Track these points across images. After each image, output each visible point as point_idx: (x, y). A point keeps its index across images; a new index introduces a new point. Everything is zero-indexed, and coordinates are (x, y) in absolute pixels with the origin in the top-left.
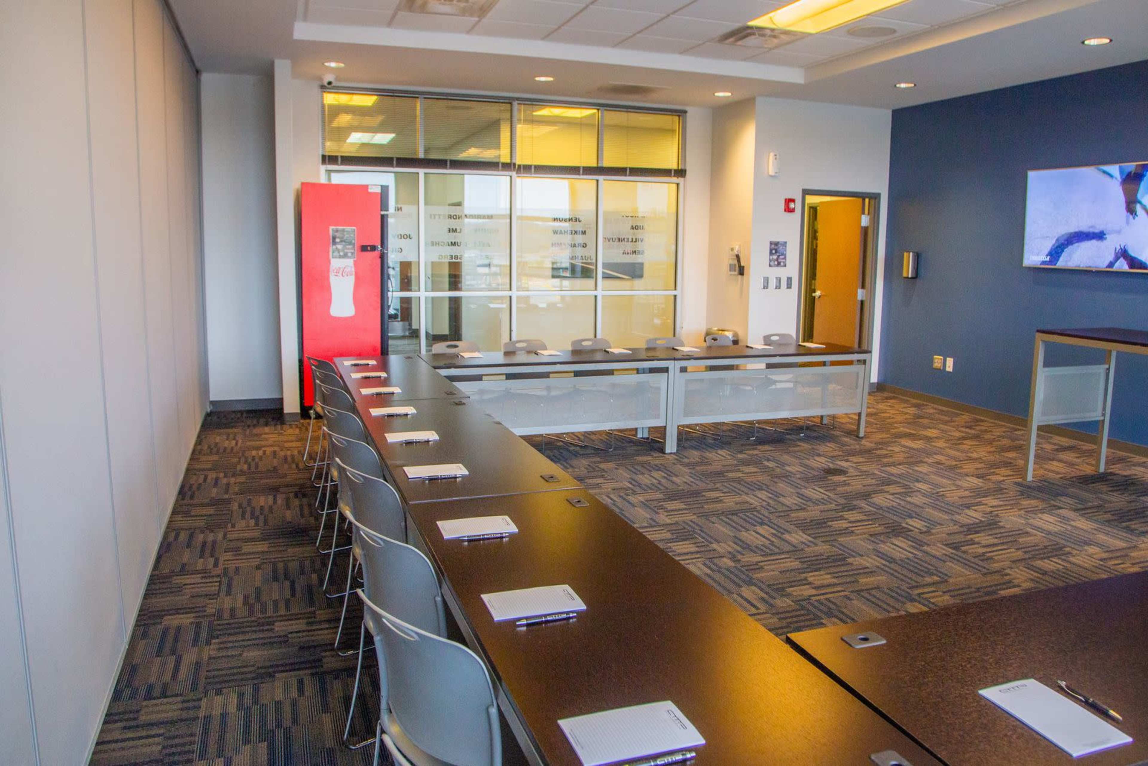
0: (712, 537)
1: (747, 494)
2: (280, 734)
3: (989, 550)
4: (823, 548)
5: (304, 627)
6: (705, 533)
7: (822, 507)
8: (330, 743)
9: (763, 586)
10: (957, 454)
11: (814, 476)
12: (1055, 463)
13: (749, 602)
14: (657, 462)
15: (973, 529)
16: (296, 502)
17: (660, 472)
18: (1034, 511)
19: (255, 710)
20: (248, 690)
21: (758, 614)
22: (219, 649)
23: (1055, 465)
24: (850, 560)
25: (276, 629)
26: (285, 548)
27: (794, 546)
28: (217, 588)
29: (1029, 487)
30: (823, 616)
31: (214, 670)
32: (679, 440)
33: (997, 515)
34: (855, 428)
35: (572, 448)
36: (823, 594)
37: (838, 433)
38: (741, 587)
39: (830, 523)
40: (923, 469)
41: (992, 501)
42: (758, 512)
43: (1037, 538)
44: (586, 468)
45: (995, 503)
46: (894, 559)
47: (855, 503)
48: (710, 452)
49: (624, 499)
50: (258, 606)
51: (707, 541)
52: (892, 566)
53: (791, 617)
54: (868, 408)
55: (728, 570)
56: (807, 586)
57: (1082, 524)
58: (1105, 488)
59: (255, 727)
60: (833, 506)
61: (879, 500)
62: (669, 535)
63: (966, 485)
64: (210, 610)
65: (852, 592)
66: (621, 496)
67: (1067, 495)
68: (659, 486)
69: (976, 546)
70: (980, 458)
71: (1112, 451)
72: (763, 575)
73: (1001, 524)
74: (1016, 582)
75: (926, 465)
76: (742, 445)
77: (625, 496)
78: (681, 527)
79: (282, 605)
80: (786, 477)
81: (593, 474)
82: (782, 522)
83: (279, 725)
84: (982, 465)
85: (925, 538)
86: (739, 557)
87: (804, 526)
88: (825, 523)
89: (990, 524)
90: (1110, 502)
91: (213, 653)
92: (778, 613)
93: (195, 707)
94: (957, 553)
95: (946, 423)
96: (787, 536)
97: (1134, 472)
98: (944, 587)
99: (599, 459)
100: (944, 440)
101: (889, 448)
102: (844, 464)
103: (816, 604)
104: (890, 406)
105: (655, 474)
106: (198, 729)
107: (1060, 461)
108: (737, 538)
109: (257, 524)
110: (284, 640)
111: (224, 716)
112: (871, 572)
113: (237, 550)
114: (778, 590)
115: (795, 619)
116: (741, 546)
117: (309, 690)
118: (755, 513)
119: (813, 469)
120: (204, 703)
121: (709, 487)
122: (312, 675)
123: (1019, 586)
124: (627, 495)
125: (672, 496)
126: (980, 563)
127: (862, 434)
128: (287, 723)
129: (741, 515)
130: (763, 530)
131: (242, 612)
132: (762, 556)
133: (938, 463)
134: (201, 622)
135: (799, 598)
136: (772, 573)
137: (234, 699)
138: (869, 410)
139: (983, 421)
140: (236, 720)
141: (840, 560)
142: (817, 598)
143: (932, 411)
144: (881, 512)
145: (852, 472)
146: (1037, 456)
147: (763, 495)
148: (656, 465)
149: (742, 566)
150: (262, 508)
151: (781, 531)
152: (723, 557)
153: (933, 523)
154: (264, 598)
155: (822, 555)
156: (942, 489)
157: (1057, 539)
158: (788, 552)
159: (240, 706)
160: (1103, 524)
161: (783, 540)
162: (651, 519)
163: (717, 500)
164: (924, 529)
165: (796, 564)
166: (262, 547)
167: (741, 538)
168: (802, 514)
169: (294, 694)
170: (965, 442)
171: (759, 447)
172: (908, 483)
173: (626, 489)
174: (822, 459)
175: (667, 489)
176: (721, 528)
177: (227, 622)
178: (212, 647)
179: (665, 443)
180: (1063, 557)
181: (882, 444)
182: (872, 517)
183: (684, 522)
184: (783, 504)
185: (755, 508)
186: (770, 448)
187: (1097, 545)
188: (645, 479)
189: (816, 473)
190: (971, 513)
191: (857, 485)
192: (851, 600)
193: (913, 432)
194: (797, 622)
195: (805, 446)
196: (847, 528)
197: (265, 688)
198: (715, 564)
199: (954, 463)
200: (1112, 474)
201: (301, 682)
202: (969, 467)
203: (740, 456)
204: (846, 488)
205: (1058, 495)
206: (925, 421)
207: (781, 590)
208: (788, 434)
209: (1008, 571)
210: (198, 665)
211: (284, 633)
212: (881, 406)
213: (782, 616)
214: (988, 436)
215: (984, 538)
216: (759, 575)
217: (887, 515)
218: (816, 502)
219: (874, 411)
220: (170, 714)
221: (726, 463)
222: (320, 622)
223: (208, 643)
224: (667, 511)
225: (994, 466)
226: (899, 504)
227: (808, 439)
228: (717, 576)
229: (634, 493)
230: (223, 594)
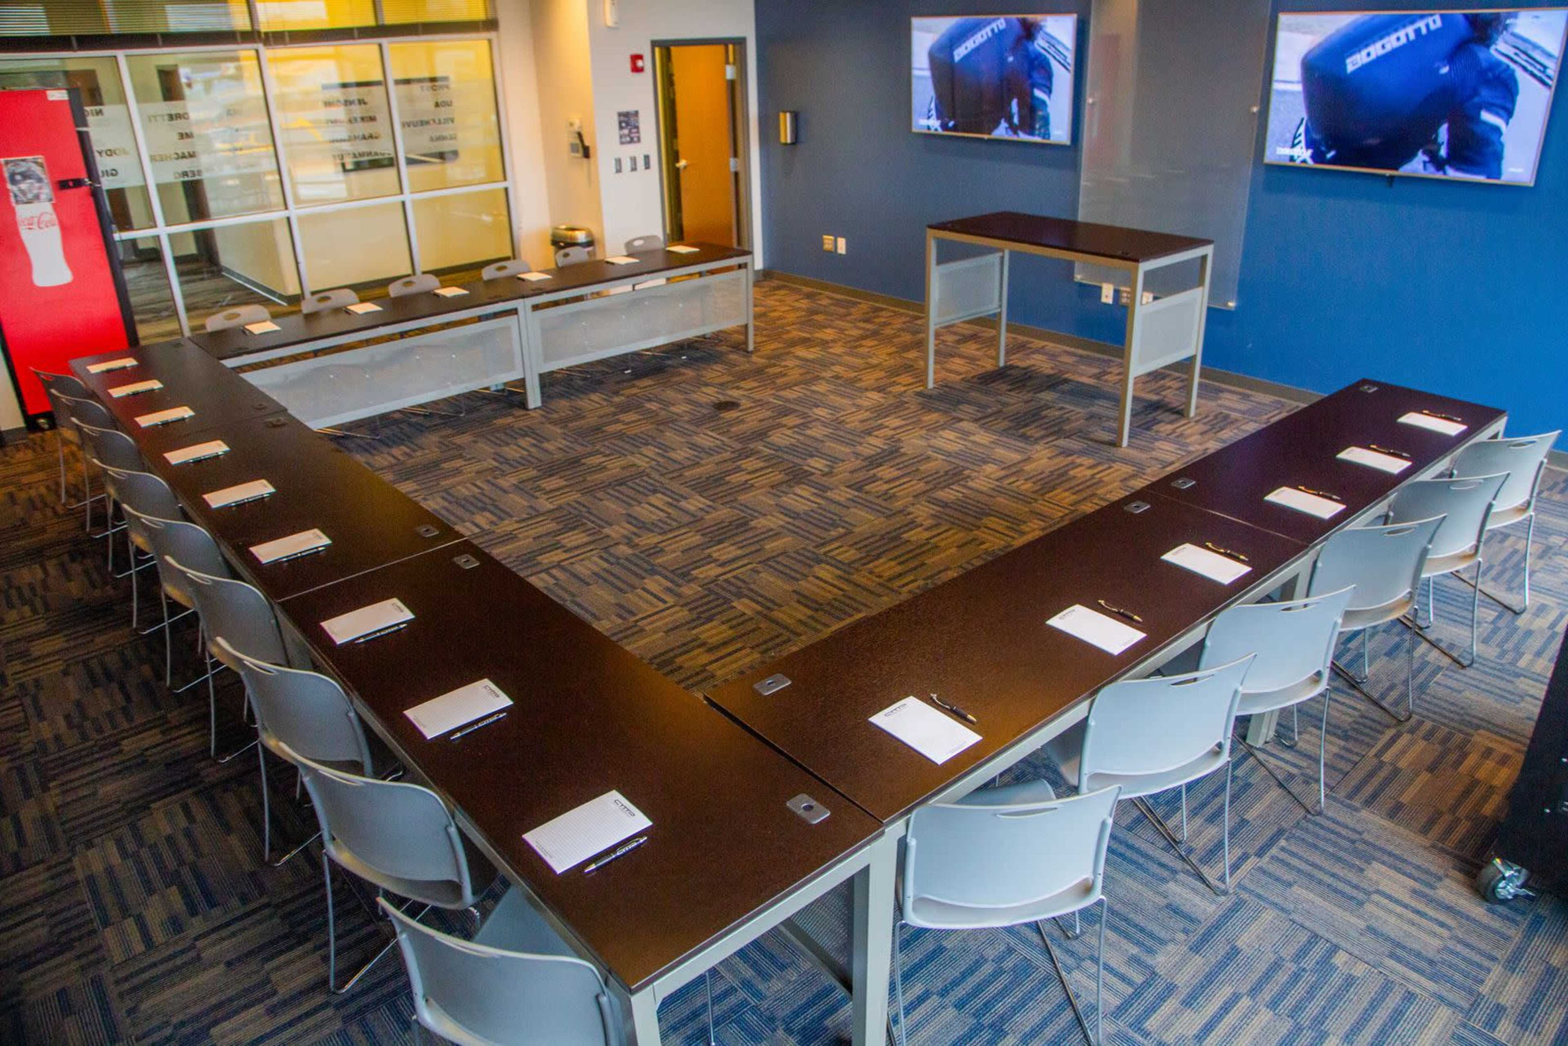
0: (602, 520)
1: (633, 453)
2: (185, 871)
3: (892, 485)
4: (723, 513)
5: (159, 738)
6: (595, 516)
7: (717, 458)
8: (248, 867)
9: (668, 574)
10: (858, 361)
11: (705, 415)
12: (957, 360)
13: (656, 596)
14: (521, 424)
15: (874, 462)
16: (76, 568)
17: (527, 439)
18: (934, 429)
19: (144, 853)
20: (125, 832)
21: (668, 608)
22: (64, 793)
23: (957, 364)
24: (753, 524)
25: (126, 749)
26: (89, 638)
27: (693, 516)
28: (22, 714)
29: (930, 397)
30: (733, 598)
31: (70, 820)
32: (543, 386)
33: (899, 440)
34: (742, 337)
35: (414, 420)
36: (730, 571)
37: (724, 349)
38: (643, 578)
39: (727, 478)
40: (821, 387)
41: (893, 422)
42: (648, 475)
43: (937, 464)
44: (439, 448)
45: (897, 422)
46: (798, 514)
47: (751, 446)
48: (581, 399)
49: (493, 484)
50: (88, 724)
51: (599, 526)
52: (796, 523)
53: (701, 606)
54: (755, 306)
55: (627, 559)
56: (713, 565)
57: (982, 437)
58: (1004, 387)
59: (153, 872)
60: (727, 455)
61: (778, 438)
62: (553, 526)
63: (866, 403)
64: (28, 747)
65: (760, 562)
66: (488, 481)
67: (969, 403)
68: (530, 458)
69: (879, 483)
70: (880, 364)
71: (1013, 336)
72: (665, 559)
73: (902, 450)
74: (919, 520)
75: (823, 382)
76: (619, 382)
77: (493, 481)
78: (565, 512)
79: (120, 718)
80: (670, 421)
81: (448, 454)
82: (675, 486)
83: (181, 863)
84: (882, 374)
85: (825, 481)
86: (637, 540)
87: (702, 486)
88: (722, 478)
89: (892, 453)
90: (1008, 404)
91: (59, 801)
92: (686, 605)
93: (68, 871)
94: (860, 495)
95: (842, 317)
96: (683, 504)
97: (1031, 362)
98: (850, 540)
99: (449, 431)
100: (840, 343)
101: (783, 364)
102: (735, 393)
103: (725, 585)
104: (780, 301)
105: (522, 442)
106: (84, 894)
107: (961, 356)
108: (630, 516)
109: (35, 611)
110: (141, 762)
111: (110, 871)
112: (776, 535)
113: (23, 655)
114: (684, 575)
115: (705, 607)
116: (635, 526)
117: (200, 812)
118: (645, 478)
119: (701, 406)
120: (76, 862)
121: (589, 450)
122: (196, 794)
123: (921, 525)
124: (496, 478)
125: (551, 470)
126: (883, 503)
127: (751, 347)
128: (190, 857)
129: (630, 483)
130: (657, 499)
131: (71, 739)
132: (660, 534)
133: (837, 377)
134: (22, 765)
135: (706, 581)
136: (674, 555)
137: (112, 848)
138: (757, 309)
139: (882, 309)
140: (127, 872)
141: (741, 525)
142: (725, 577)
143: (825, 302)
144: (780, 454)
145: (745, 403)
146: (937, 353)
147: (650, 451)
148: (520, 429)
149: (642, 552)
150: (32, 588)
151: (676, 498)
152: (617, 544)
153: (835, 460)
154: (92, 712)
155: (723, 522)
156: (842, 413)
157: (957, 461)
158: (688, 524)
159: (124, 853)
160: (1001, 434)
161: (680, 509)
162: (531, 507)
163: (602, 468)
164: (826, 470)
165: (697, 539)
166: (57, 643)
167: (635, 515)
168: (697, 471)
169: (183, 822)
170: (864, 342)
171: (637, 383)
172: (806, 411)
173: (493, 470)
174: (709, 390)
175: (541, 461)
176: (612, 506)
177: (57, 756)
178: (53, 792)
179: (525, 394)
180: (962, 483)
181: (775, 358)
182: (772, 462)
183: (569, 504)
184: (675, 461)
185: (644, 471)
186: (650, 382)
187: (994, 461)
188: (511, 452)
189: (705, 411)
190: (872, 440)
191: (752, 421)
192: (758, 572)
193: (808, 336)
194: (708, 610)
195: (690, 373)
196: (746, 481)
197: (144, 824)
198: (610, 554)
199: (853, 375)
200: (1012, 367)
201: (186, 808)
202: (870, 378)
203: (617, 399)
204: (741, 427)
205: (959, 402)
206: (819, 318)
207: (684, 574)
208: (669, 358)
209: (911, 509)
210: (46, 820)
211: (139, 752)
212: (770, 302)
213: (691, 606)
214: (888, 331)
215: (886, 472)
216: (660, 561)
217: (785, 456)
218: (710, 452)
219: (762, 309)
220: (40, 888)
221: (602, 412)
222: (178, 727)
223: (45, 789)
224: (547, 493)
225: (894, 372)
226: (798, 440)
227: (692, 362)
228: (616, 570)
229: (504, 474)
230: (34, 720)
